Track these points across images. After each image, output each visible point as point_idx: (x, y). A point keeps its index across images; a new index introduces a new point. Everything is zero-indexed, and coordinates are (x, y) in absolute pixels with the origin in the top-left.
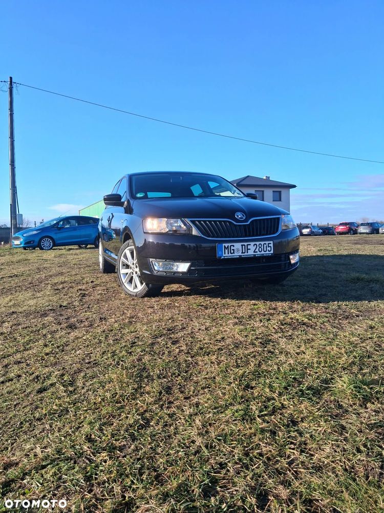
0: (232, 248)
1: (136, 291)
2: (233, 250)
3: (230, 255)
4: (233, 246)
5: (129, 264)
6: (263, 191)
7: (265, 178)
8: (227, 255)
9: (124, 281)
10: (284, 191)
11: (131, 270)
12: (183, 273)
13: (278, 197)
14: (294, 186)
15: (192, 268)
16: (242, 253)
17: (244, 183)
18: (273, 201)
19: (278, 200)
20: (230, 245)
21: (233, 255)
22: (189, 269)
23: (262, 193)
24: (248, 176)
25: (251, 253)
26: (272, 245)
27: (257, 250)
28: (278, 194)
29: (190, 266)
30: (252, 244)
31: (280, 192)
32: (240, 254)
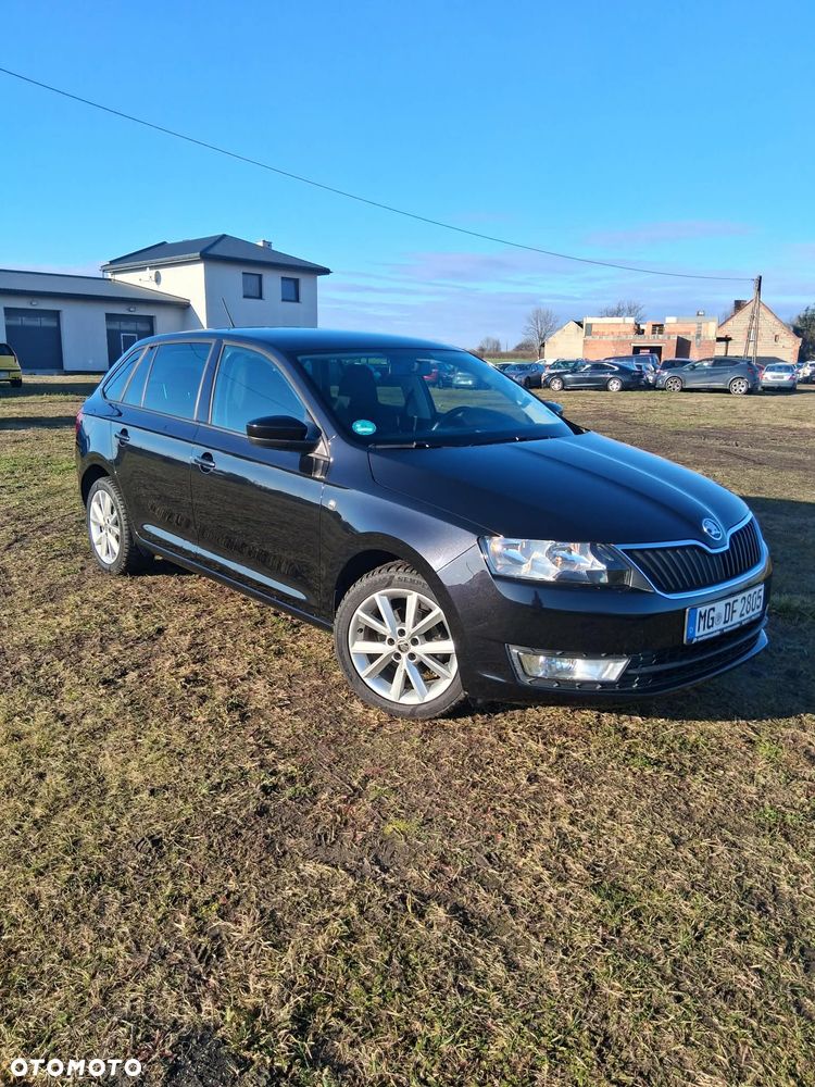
0: (712, 614)
1: (411, 700)
2: (713, 618)
3: (707, 631)
4: (713, 609)
5: (384, 630)
6: (260, 276)
7: (261, 244)
8: (702, 632)
9: (363, 674)
10: (304, 281)
11: (394, 648)
12: (605, 684)
13: (293, 294)
14: (326, 271)
15: (631, 672)
16: (725, 622)
17: (216, 251)
18: (283, 300)
19: (293, 298)
20: (708, 607)
21: (711, 630)
22: (625, 677)
23: (257, 278)
24: (225, 235)
25: (736, 618)
26: (762, 594)
27: (744, 611)
28: (292, 284)
29: (628, 667)
30: (739, 597)
31: (296, 281)
32: (722, 626)
